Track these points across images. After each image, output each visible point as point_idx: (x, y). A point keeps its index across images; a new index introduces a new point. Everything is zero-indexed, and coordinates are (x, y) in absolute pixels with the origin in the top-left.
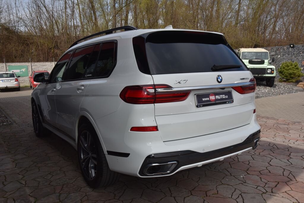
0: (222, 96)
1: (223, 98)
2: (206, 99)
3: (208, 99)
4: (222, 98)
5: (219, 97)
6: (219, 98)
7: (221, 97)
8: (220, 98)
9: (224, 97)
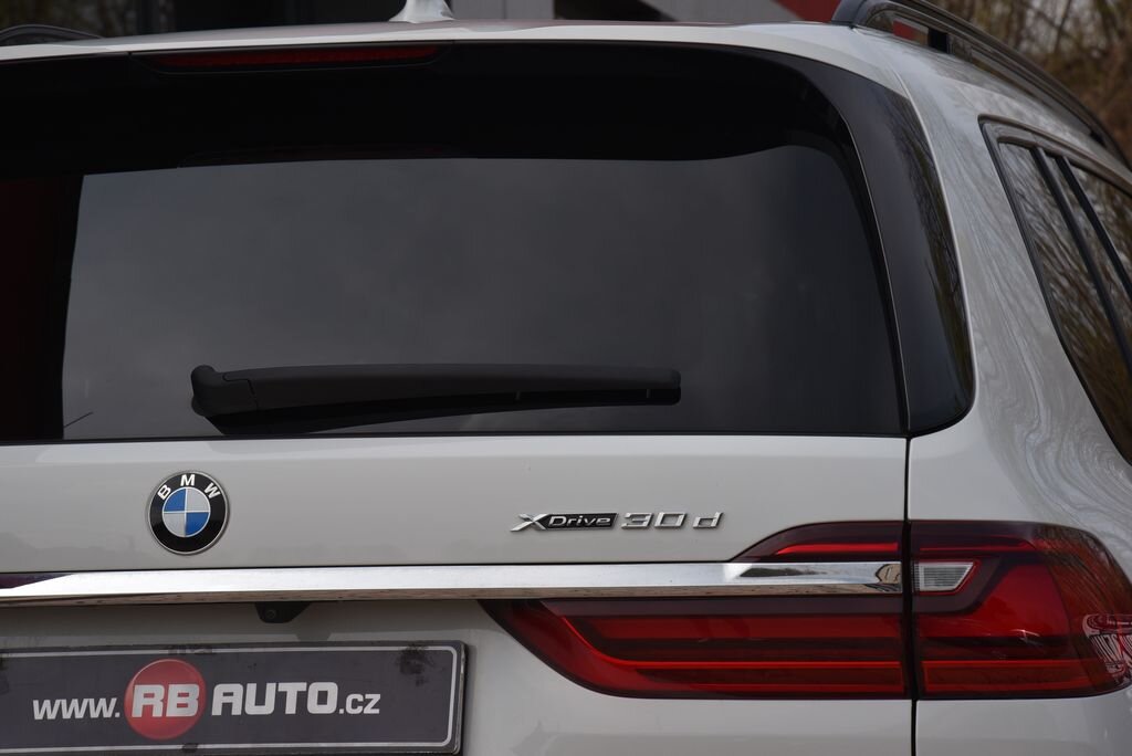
0: (302, 698)
1: (313, 707)
2: (74, 709)
3: (104, 708)
4: (291, 708)
5: (260, 700)
6: (252, 709)
7: (281, 698)
8: (268, 708)
9: (330, 708)
